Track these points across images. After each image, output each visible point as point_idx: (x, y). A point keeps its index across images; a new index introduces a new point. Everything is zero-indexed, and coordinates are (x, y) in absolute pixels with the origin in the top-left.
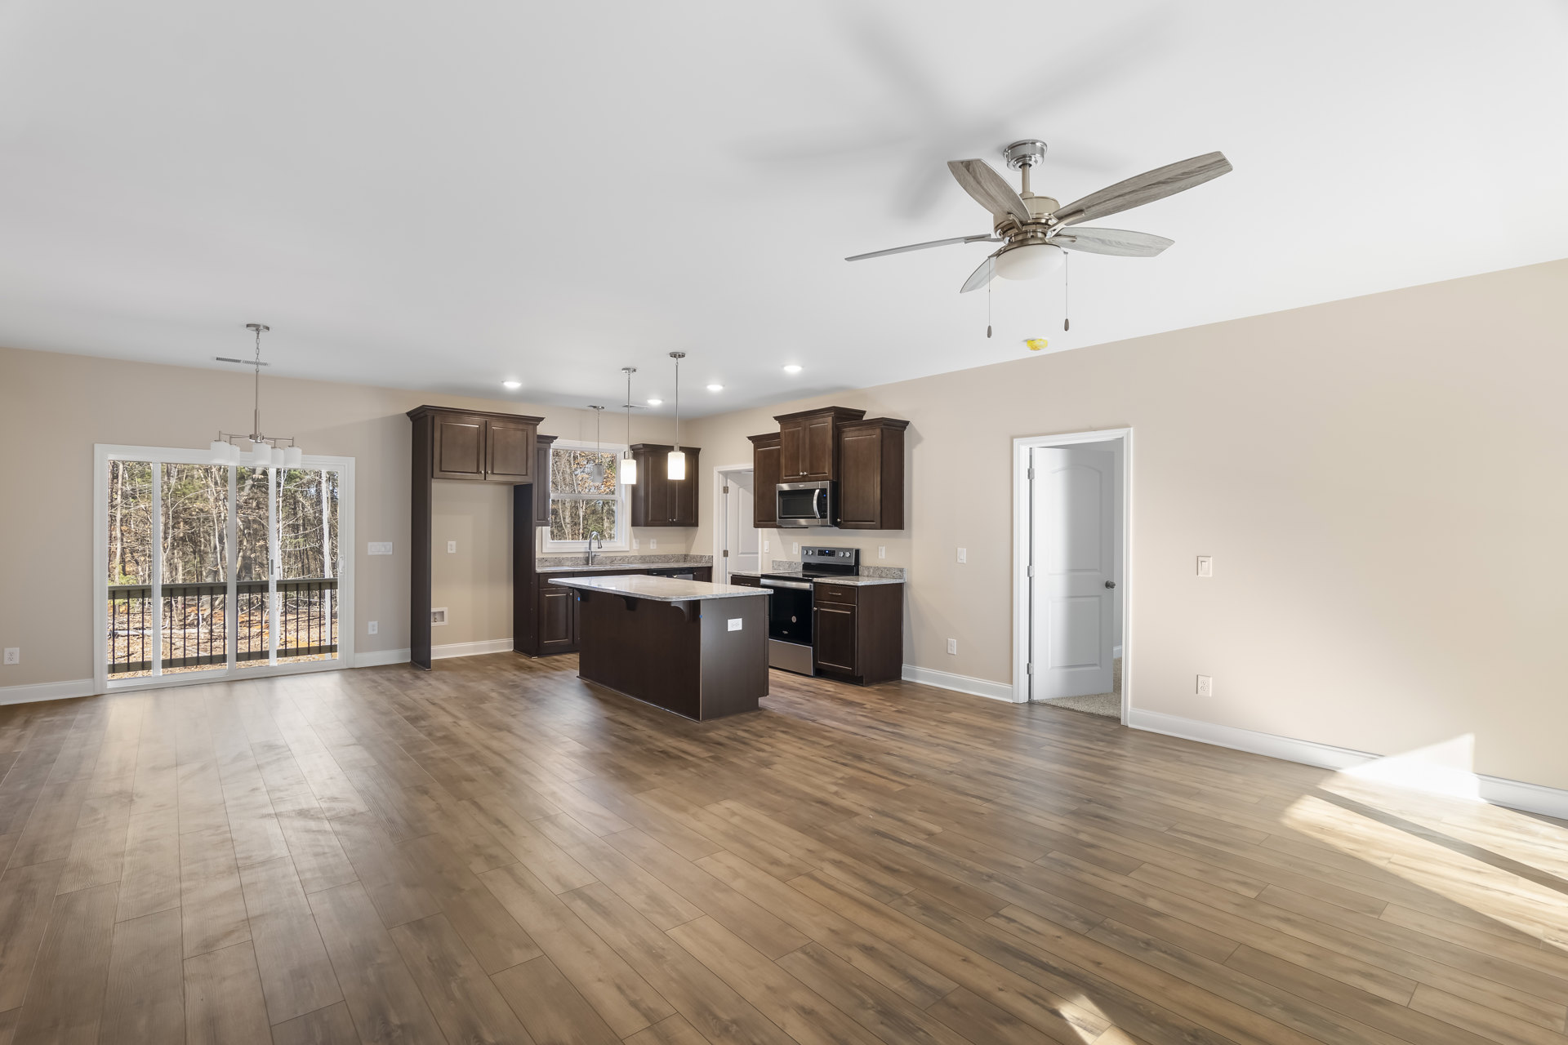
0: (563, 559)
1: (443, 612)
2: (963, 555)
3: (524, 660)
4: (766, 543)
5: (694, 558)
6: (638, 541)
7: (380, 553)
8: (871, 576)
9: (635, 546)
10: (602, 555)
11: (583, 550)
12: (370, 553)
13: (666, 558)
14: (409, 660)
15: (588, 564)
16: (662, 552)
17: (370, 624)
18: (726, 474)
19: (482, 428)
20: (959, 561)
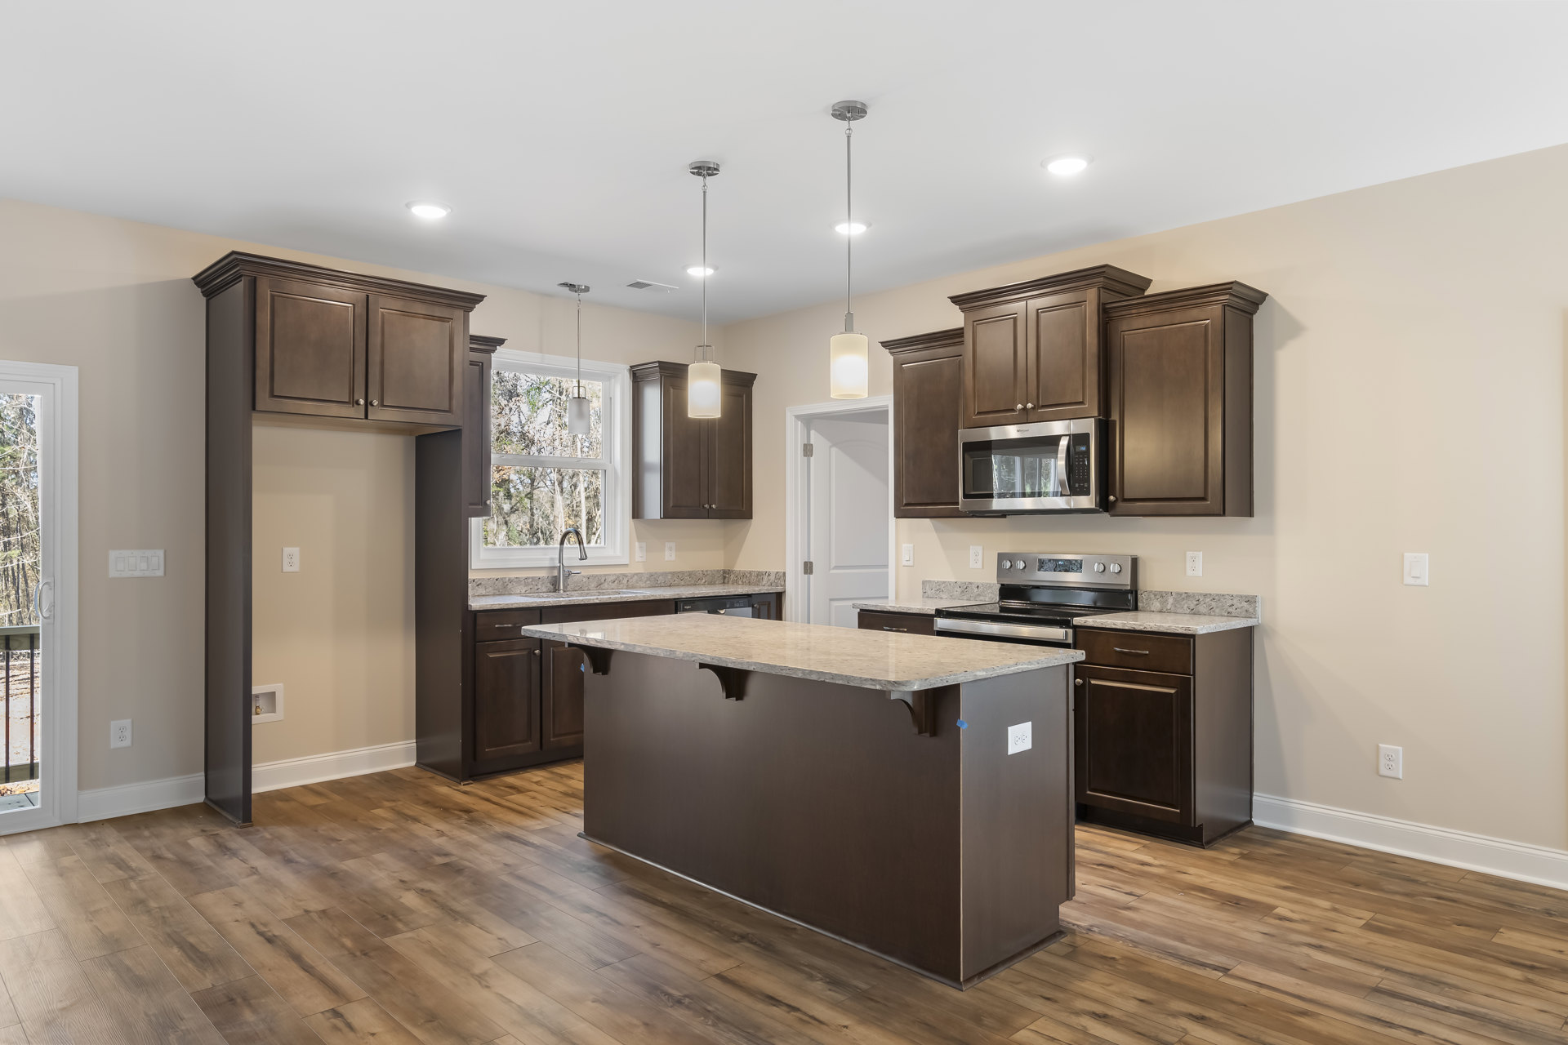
0: (510, 581)
1: (273, 694)
2: (1419, 566)
3: (445, 790)
4: (906, 547)
5: (745, 577)
6: (644, 544)
7: (137, 574)
8: (1169, 612)
9: (639, 555)
10: (585, 572)
11: (547, 564)
12: (113, 574)
13: (694, 578)
14: (201, 799)
15: (556, 589)
16: (686, 567)
17: (115, 725)
18: (808, 421)
19: (361, 310)
20: (1408, 580)
